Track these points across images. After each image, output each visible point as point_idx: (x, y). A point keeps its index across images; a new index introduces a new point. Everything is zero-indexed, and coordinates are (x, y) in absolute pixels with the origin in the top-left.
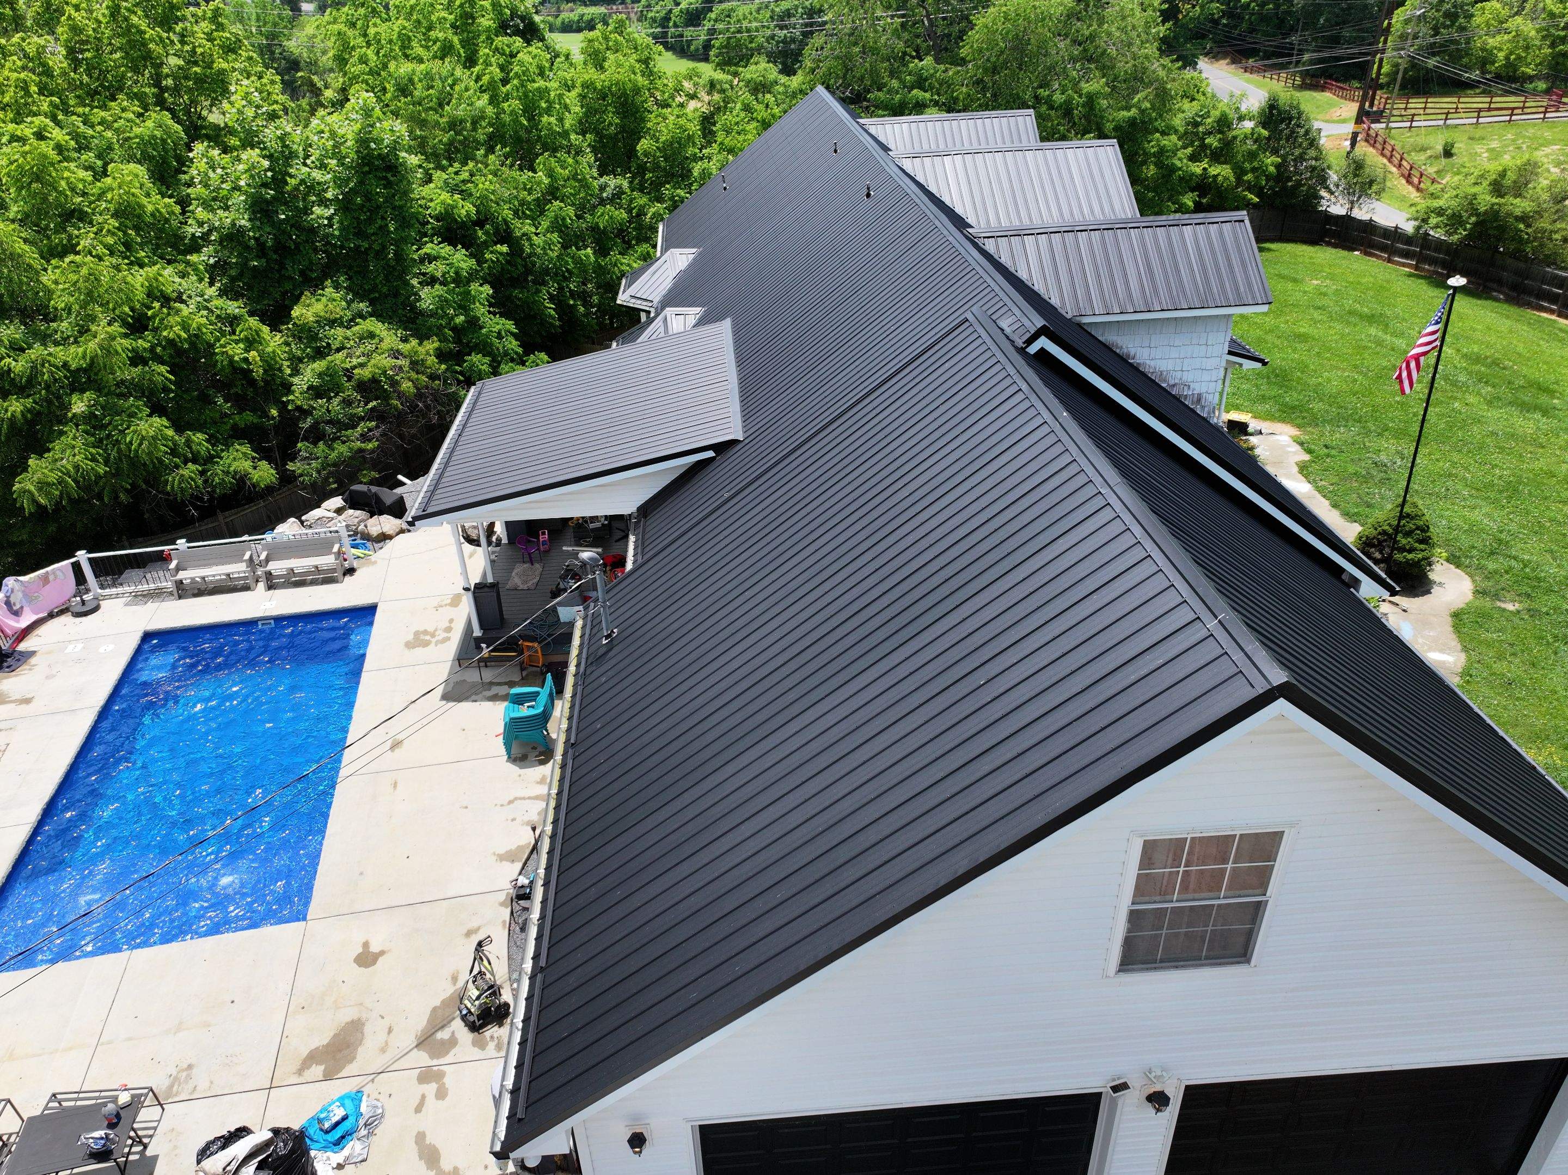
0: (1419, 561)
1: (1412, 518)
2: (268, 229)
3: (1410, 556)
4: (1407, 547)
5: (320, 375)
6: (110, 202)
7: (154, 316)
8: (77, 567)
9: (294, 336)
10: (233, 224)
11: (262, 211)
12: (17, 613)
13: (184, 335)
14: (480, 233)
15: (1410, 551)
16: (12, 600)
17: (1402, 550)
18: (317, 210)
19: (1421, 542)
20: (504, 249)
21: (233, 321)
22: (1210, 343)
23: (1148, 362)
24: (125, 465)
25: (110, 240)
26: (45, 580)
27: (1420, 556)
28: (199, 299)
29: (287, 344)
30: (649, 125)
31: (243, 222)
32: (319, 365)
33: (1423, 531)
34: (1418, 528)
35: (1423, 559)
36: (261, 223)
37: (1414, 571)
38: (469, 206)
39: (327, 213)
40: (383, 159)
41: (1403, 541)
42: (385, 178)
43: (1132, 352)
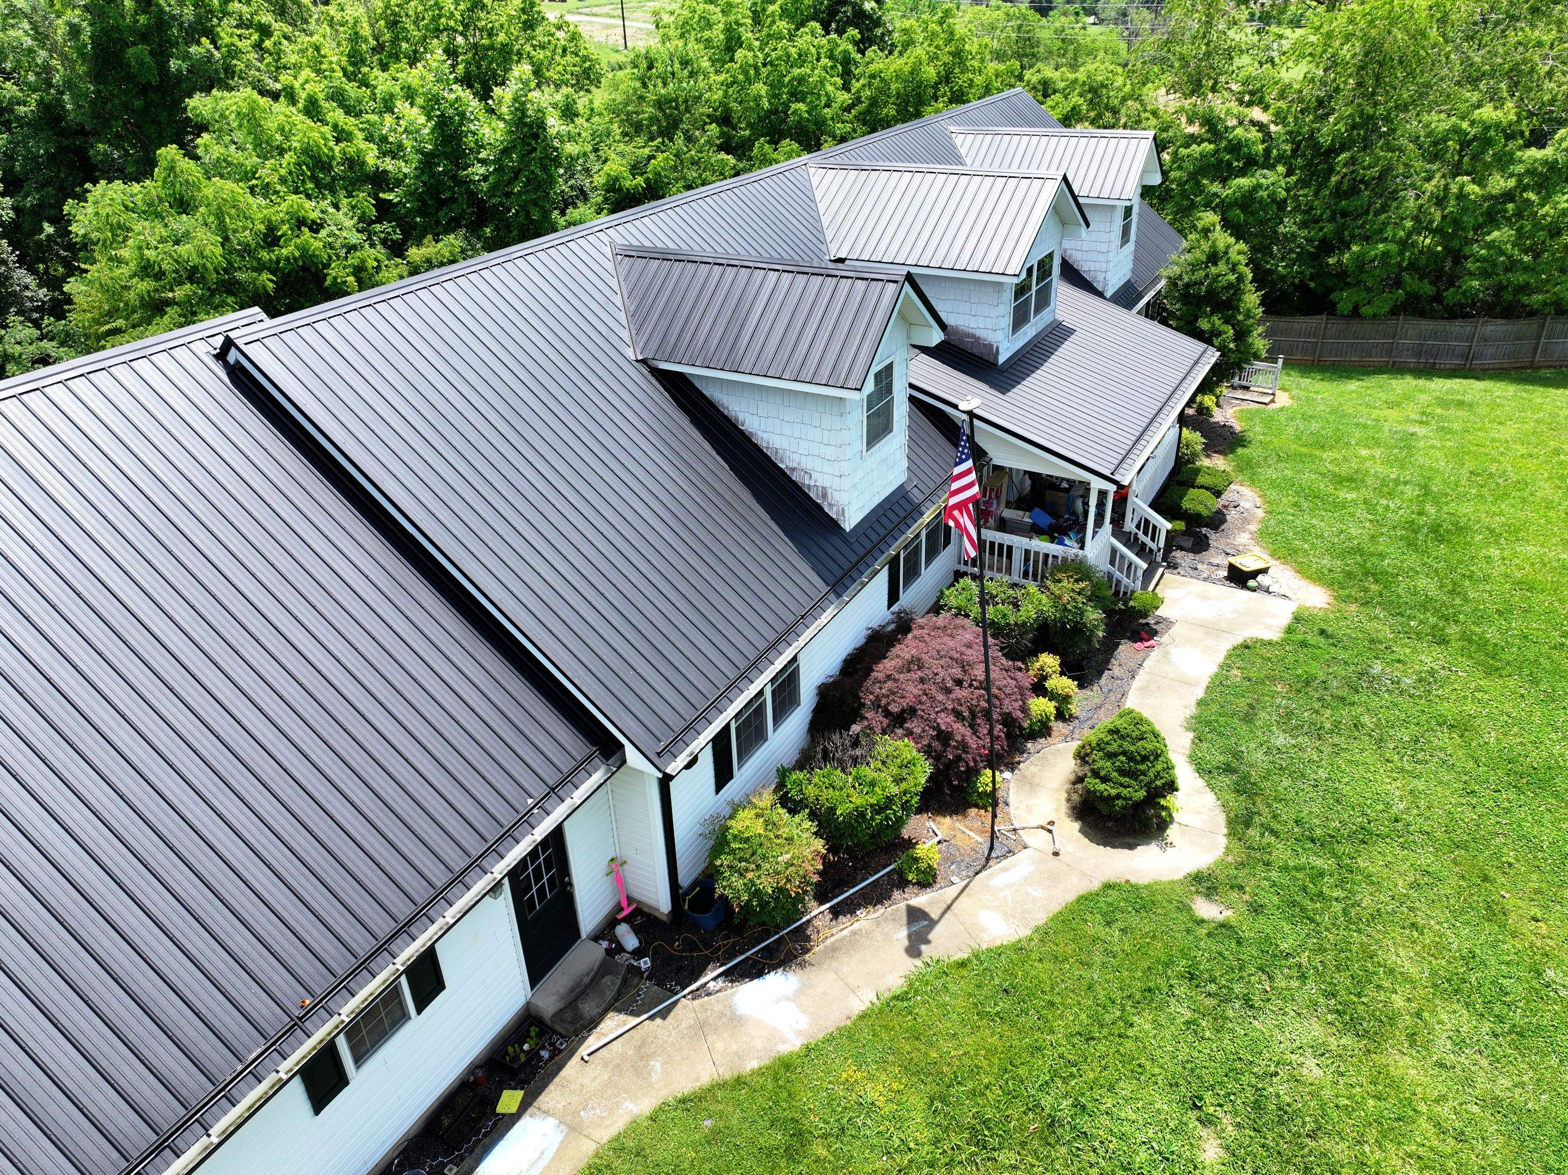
0: (1110, 799)
1: (1123, 738)
2: (424, 178)
3: (1102, 787)
4: (1102, 773)
7: (282, 236)
11: (426, 162)
13: (298, 254)
18: (476, 167)
19: (1122, 772)
21: (350, 249)
22: (824, 426)
23: (760, 433)
25: (284, 172)
27: (1113, 792)
28: (333, 228)
31: (408, 171)
33: (1131, 759)
34: (1124, 753)
35: (1118, 796)
36: (422, 173)
37: (1103, 808)
38: (640, 180)
39: (480, 170)
40: (530, 126)
41: (1100, 764)
42: (530, 144)
43: (741, 417)
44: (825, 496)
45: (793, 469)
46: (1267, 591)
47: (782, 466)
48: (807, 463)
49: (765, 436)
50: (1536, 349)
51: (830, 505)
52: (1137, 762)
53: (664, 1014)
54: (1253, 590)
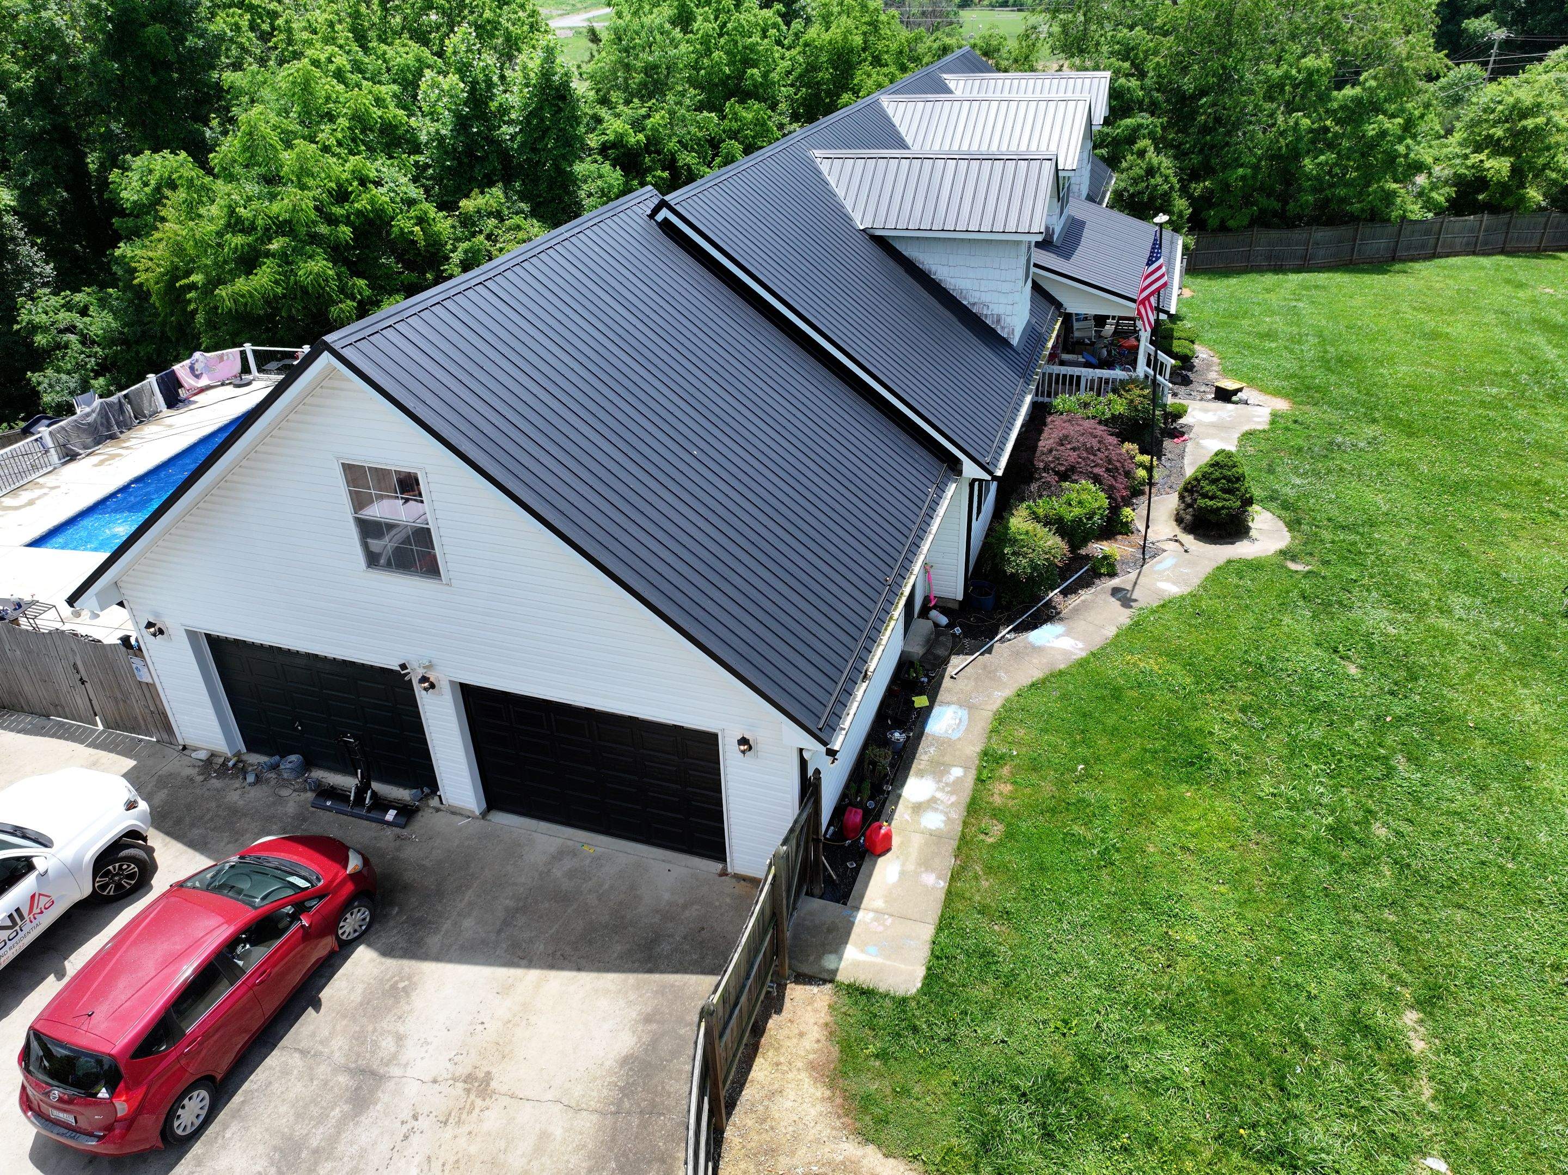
0: (1219, 509)
1: (1222, 467)
2: (461, 138)
3: (1211, 503)
4: (1210, 494)
5: (466, 252)
6: (349, 108)
7: (352, 193)
8: (243, 354)
9: (461, 222)
10: (437, 132)
11: (460, 124)
12: (198, 377)
13: (369, 207)
14: (647, 159)
15: (1211, 498)
16: (196, 366)
17: (1205, 496)
18: (504, 128)
19: (1225, 491)
20: (666, 174)
21: (411, 203)
22: (1003, 267)
23: (948, 279)
24: (299, 294)
25: (340, 136)
26: (221, 358)
27: (1220, 505)
28: (392, 185)
29: (453, 227)
30: (855, 82)
31: (443, 132)
32: (466, 245)
33: (1229, 481)
34: (1224, 477)
35: (1223, 508)
36: (459, 134)
37: (1213, 518)
38: (641, 137)
39: (511, 130)
40: (557, 89)
41: (1208, 488)
42: (557, 105)
43: (933, 269)
44: (998, 321)
45: (974, 304)
46: (1246, 403)
47: (965, 303)
48: (986, 298)
49: (953, 281)
50: (1353, 249)
51: (1003, 328)
52: (1233, 483)
53: (989, 651)
54: (1236, 403)
